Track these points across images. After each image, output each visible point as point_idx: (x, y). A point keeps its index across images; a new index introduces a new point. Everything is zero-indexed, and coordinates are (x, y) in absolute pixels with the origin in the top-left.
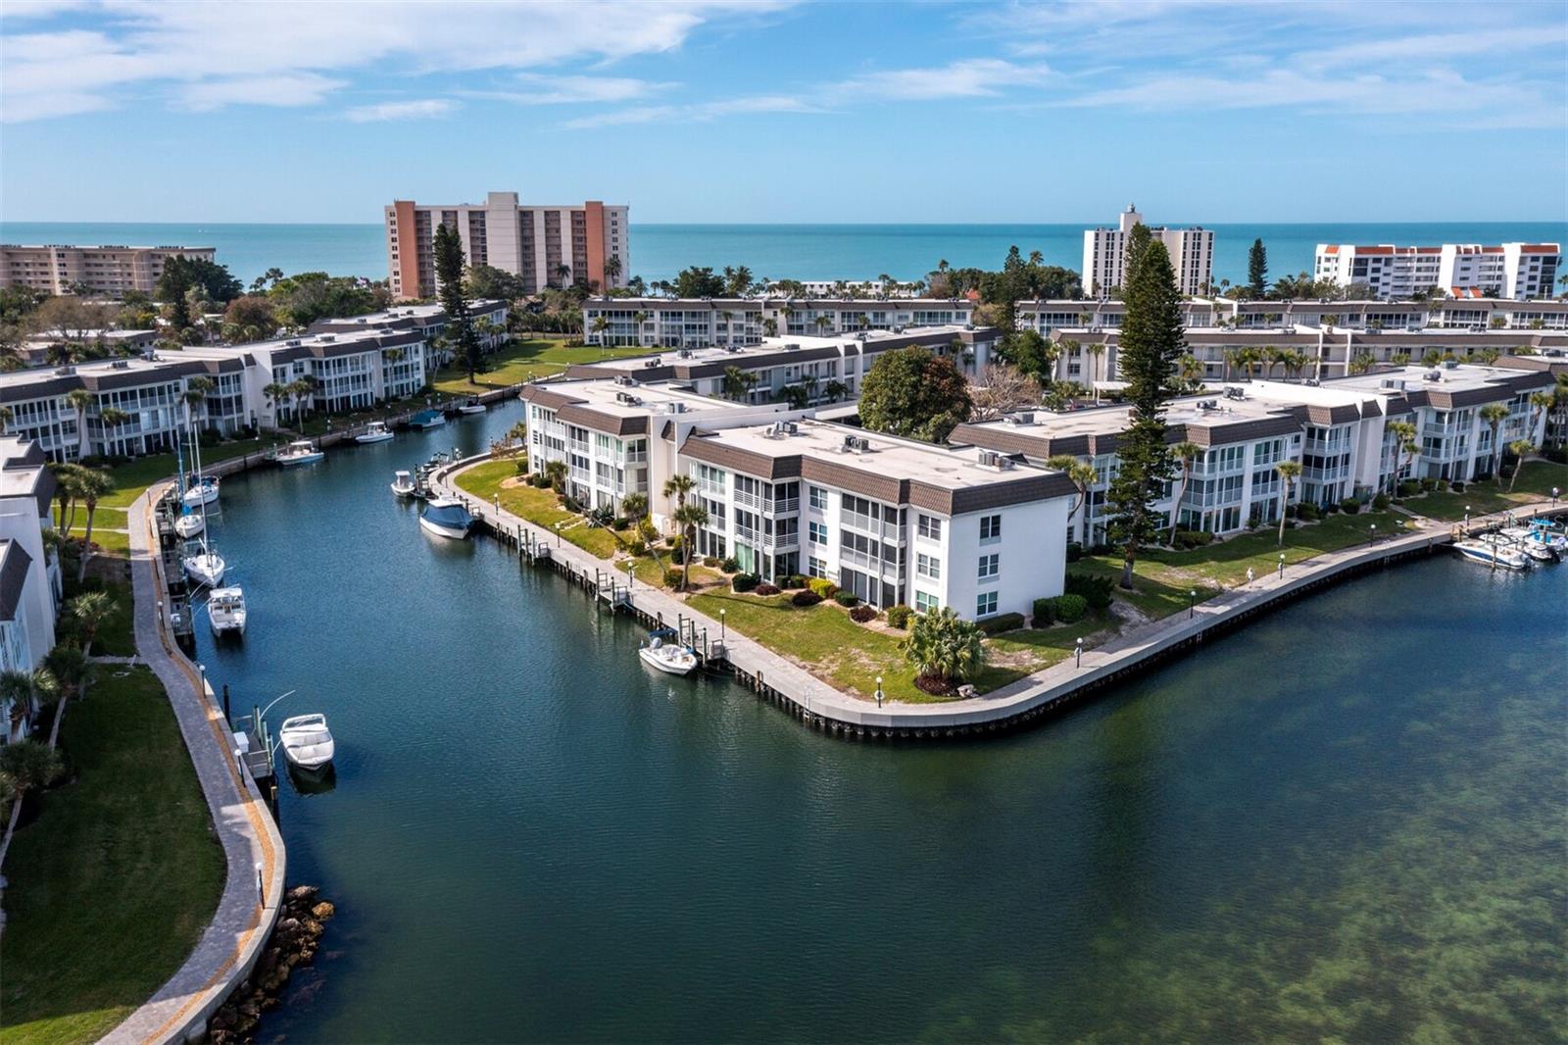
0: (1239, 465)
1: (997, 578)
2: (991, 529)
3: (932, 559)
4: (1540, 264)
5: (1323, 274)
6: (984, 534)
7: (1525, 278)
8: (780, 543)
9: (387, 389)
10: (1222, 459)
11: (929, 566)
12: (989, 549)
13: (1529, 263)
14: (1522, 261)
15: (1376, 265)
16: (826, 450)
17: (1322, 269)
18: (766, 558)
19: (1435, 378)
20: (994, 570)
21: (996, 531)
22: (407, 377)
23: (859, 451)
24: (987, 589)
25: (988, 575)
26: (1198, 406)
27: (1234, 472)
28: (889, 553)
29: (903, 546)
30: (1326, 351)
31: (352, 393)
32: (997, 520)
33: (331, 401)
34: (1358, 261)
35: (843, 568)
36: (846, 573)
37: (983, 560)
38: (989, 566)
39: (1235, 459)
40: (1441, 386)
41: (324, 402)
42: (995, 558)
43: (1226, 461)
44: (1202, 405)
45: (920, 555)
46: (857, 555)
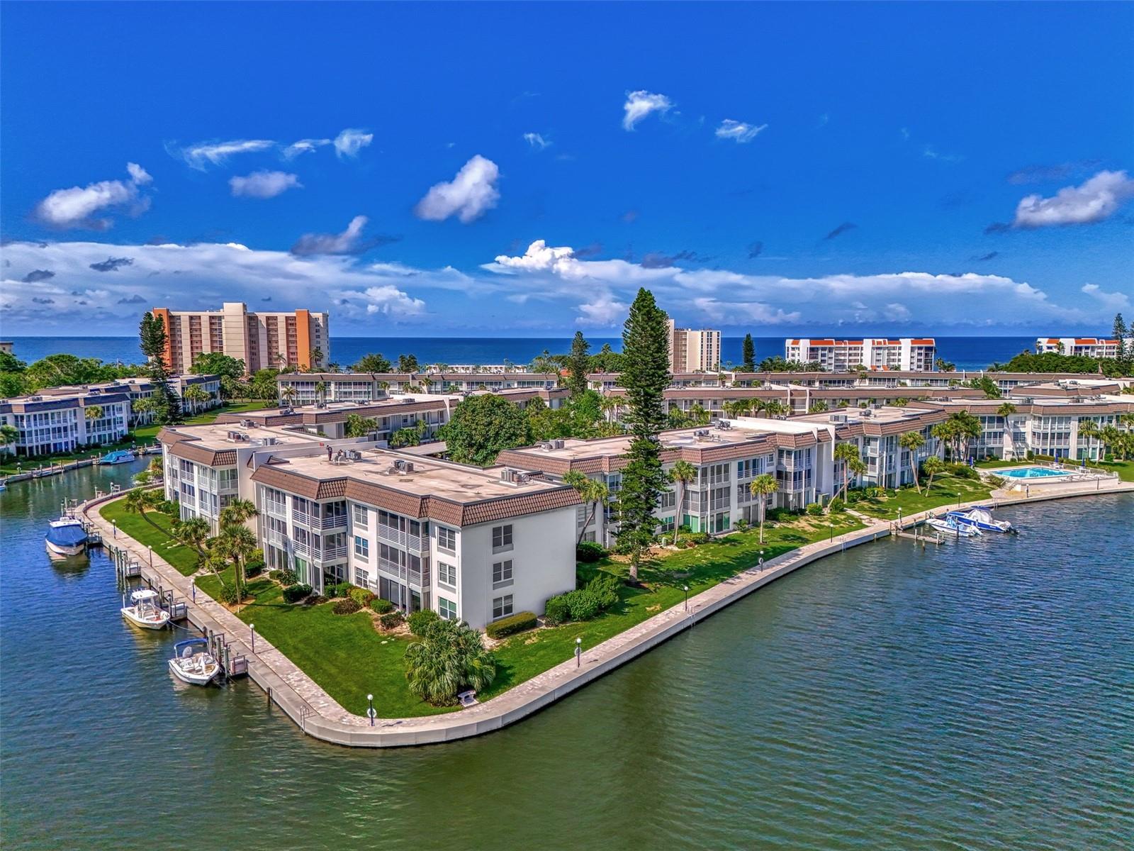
0: (727, 479)
1: (512, 583)
2: (503, 537)
3: (450, 567)
4: (922, 351)
5: (791, 358)
6: (496, 543)
7: (915, 361)
8: (327, 558)
9: (89, 438)
10: (712, 474)
11: (447, 573)
12: (502, 556)
13: (916, 351)
14: (912, 349)
15: (823, 352)
16: (377, 473)
17: (790, 355)
18: (317, 570)
19: (868, 415)
20: (508, 575)
21: (509, 540)
22: (110, 429)
23: (405, 473)
24: (502, 592)
25: (503, 580)
26: (695, 434)
27: (723, 484)
28: (415, 562)
29: (426, 556)
30: (793, 402)
31: (52, 441)
32: (508, 529)
33: (31, 448)
34: (812, 349)
35: (381, 577)
36: (383, 582)
37: (497, 567)
38: (502, 572)
39: (723, 474)
40: (872, 420)
41: (24, 449)
42: (508, 564)
43: (715, 476)
44: (698, 433)
45: (441, 564)
46: (391, 565)
